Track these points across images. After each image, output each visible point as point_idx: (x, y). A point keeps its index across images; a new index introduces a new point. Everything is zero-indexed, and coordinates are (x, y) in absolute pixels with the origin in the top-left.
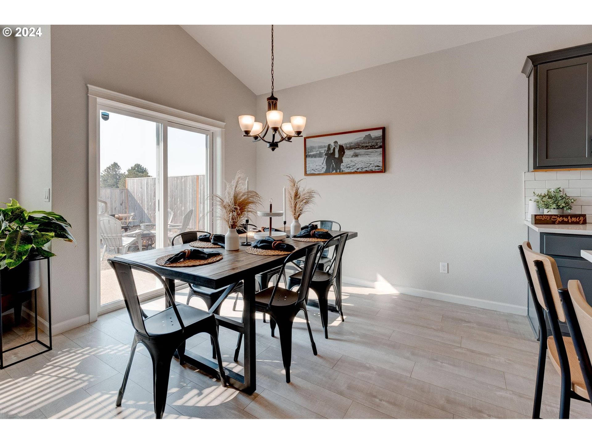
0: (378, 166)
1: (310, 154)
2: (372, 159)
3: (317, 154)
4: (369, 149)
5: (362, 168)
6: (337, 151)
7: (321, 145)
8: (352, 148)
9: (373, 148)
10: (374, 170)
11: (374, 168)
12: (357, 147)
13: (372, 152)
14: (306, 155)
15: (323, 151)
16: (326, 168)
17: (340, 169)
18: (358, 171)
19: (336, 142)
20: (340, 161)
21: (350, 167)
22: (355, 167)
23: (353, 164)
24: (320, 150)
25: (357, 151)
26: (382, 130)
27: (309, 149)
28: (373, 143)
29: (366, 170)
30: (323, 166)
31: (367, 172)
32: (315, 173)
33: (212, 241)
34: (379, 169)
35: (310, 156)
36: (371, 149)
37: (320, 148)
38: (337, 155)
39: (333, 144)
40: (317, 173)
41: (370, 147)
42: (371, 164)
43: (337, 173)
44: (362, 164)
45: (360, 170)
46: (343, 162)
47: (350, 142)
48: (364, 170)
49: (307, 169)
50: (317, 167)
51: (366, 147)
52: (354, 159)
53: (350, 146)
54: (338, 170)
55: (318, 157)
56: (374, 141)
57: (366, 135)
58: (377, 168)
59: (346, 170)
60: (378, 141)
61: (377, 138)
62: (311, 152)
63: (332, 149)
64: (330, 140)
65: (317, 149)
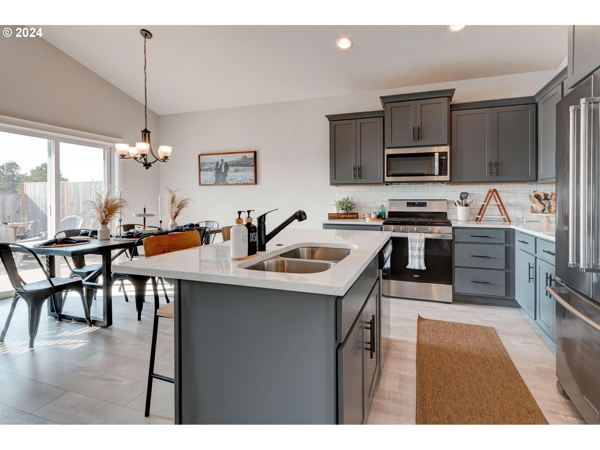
0: (251, 180)
1: (203, 168)
2: (247, 174)
3: (208, 168)
4: (245, 166)
5: (240, 180)
6: (223, 167)
7: (212, 161)
8: (234, 166)
9: (248, 166)
10: (248, 183)
11: (249, 181)
12: (237, 164)
13: (247, 169)
14: (200, 169)
15: (213, 167)
16: (215, 180)
17: (225, 181)
18: (238, 183)
19: (222, 160)
20: (225, 174)
21: (232, 180)
22: (236, 180)
23: (235, 177)
24: (211, 165)
25: (238, 168)
26: (253, 153)
27: (202, 164)
28: (248, 163)
29: (244, 183)
30: (213, 178)
31: (244, 184)
32: (207, 183)
33: (89, 235)
34: (251, 182)
35: (203, 170)
36: (247, 166)
37: (211, 164)
38: (223, 171)
39: (220, 161)
40: (209, 183)
41: (246, 165)
42: (247, 178)
43: (223, 185)
44: (241, 177)
45: (239, 182)
46: (227, 176)
47: (233, 160)
48: (242, 182)
49: (201, 180)
50: (209, 179)
51: (244, 165)
52: (235, 174)
53: (233, 164)
54: (224, 182)
55: (209, 171)
56: (249, 161)
57: (243, 156)
58: (251, 181)
59: (229, 182)
60: (251, 161)
61: (250, 159)
62: (204, 167)
63: (220, 165)
64: (218, 158)
65: (209, 165)
